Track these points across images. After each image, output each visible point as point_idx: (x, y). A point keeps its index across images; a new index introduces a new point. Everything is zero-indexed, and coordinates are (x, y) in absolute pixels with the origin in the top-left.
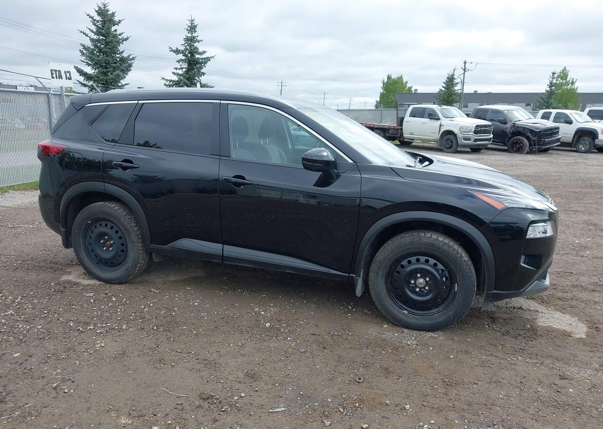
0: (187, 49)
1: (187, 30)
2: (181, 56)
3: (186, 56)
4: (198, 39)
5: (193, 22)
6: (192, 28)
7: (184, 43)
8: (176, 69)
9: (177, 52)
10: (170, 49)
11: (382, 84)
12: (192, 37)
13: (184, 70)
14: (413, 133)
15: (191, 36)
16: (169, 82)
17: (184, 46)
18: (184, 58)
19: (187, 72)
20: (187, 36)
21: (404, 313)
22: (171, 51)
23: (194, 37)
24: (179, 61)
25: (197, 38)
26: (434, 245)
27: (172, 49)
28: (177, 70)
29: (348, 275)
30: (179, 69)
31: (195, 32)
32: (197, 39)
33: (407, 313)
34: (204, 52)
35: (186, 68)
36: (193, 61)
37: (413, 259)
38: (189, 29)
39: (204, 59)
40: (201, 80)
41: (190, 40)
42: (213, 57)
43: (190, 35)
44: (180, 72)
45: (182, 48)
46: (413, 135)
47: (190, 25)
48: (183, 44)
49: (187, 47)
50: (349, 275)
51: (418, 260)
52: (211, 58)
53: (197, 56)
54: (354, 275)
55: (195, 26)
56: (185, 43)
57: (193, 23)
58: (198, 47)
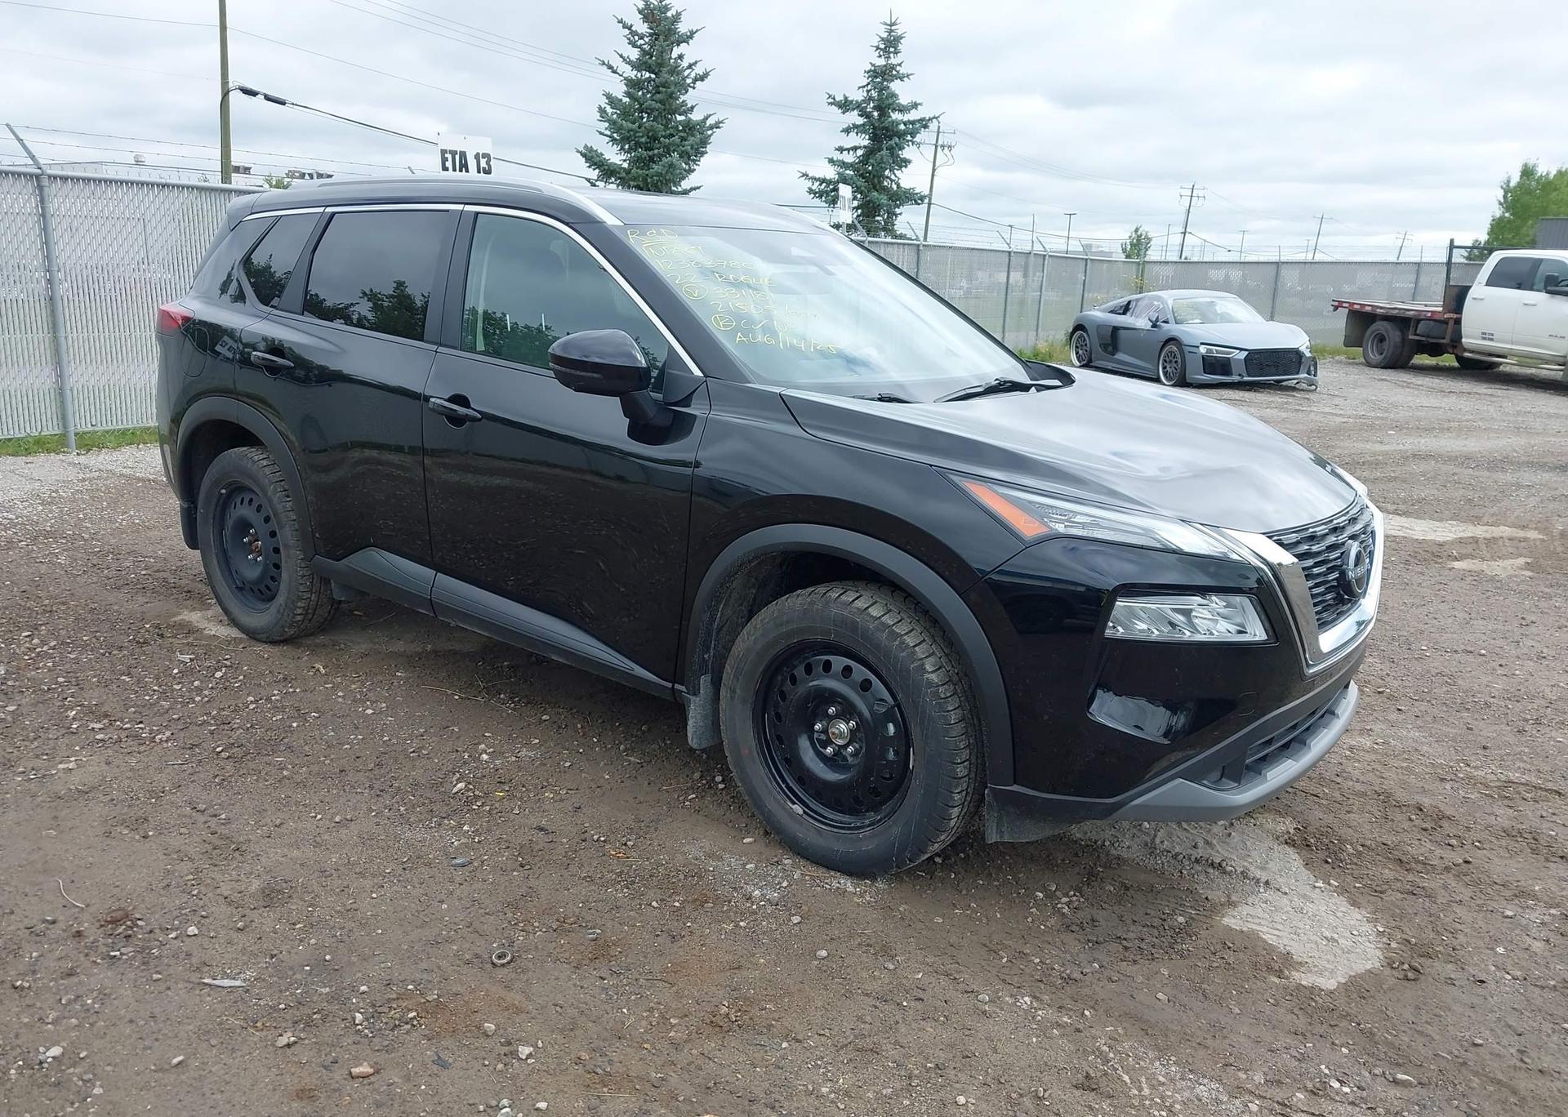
0: (871, 99)
1: (878, 48)
2: (854, 118)
3: (868, 116)
4: (902, 70)
5: (893, 28)
6: (891, 44)
7: (866, 83)
8: (841, 150)
9: (845, 105)
10: (831, 100)
12: (885, 66)
13: (860, 152)
14: (1492, 335)
15: (885, 63)
16: (818, 183)
17: (865, 89)
18: (861, 121)
19: (865, 159)
20: (873, 65)
21: (793, 811)
22: (832, 104)
23: (893, 67)
24: (847, 131)
25: (898, 68)
27: (834, 99)
28: (841, 153)
29: (670, 685)
30: (848, 150)
31: (896, 53)
32: (898, 72)
33: (800, 812)
34: (915, 106)
35: (865, 147)
36: (883, 128)
38: (882, 46)
39: (913, 123)
40: (899, 179)
41: (882, 76)
42: (937, 118)
43: (881, 62)
44: (849, 158)
45: (858, 96)
46: (1492, 340)
47: (885, 35)
48: (864, 87)
49: (873, 92)
50: (673, 686)
51: (827, 666)
52: (930, 119)
53: (895, 116)
54: (683, 688)
55: (898, 39)
56: (869, 84)
57: (892, 31)
58: (897, 92)
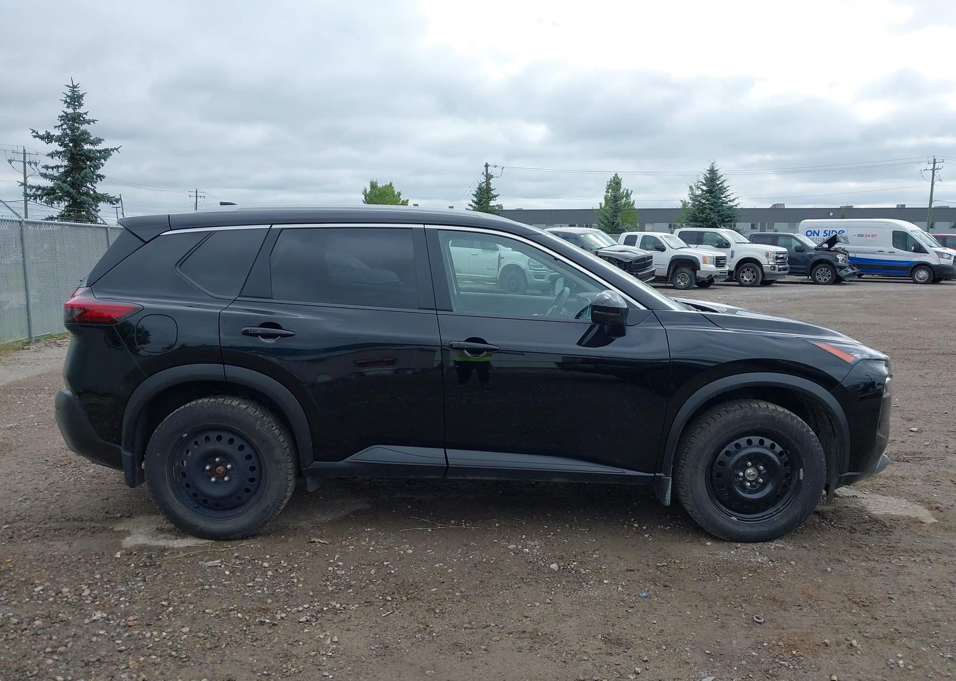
0: (67, 135)
1: (66, 102)
2: (55, 146)
3: (66, 146)
4: (87, 117)
5: (75, 89)
6: (75, 99)
7: (60, 124)
8: (47, 167)
9: (48, 138)
10: (34, 134)
11: (363, 197)
12: (74, 113)
13: (62, 170)
14: (459, 270)
15: (73, 112)
16: (34, 190)
17: (60, 129)
18: (61, 149)
19: (67, 174)
20: (65, 113)
21: (732, 521)
22: (35, 137)
23: (80, 115)
24: (51, 155)
25: (84, 116)
26: (773, 418)
27: (37, 133)
28: (47, 170)
29: (653, 475)
30: (52, 168)
31: (80, 105)
32: (84, 118)
33: (736, 520)
34: (99, 141)
35: (66, 166)
36: (79, 155)
37: (743, 441)
38: (69, 101)
39: (100, 152)
40: (95, 188)
41: (73, 120)
42: (117, 149)
43: (70, 111)
44: (55, 173)
45: (57, 133)
46: (460, 272)
47: (70, 94)
48: (59, 126)
49: (67, 130)
50: (655, 475)
51: (749, 442)
52: (113, 150)
53: (87, 147)
54: (662, 474)
55: (81, 97)
56: (62, 125)
57: (75, 91)
58: (88, 131)
